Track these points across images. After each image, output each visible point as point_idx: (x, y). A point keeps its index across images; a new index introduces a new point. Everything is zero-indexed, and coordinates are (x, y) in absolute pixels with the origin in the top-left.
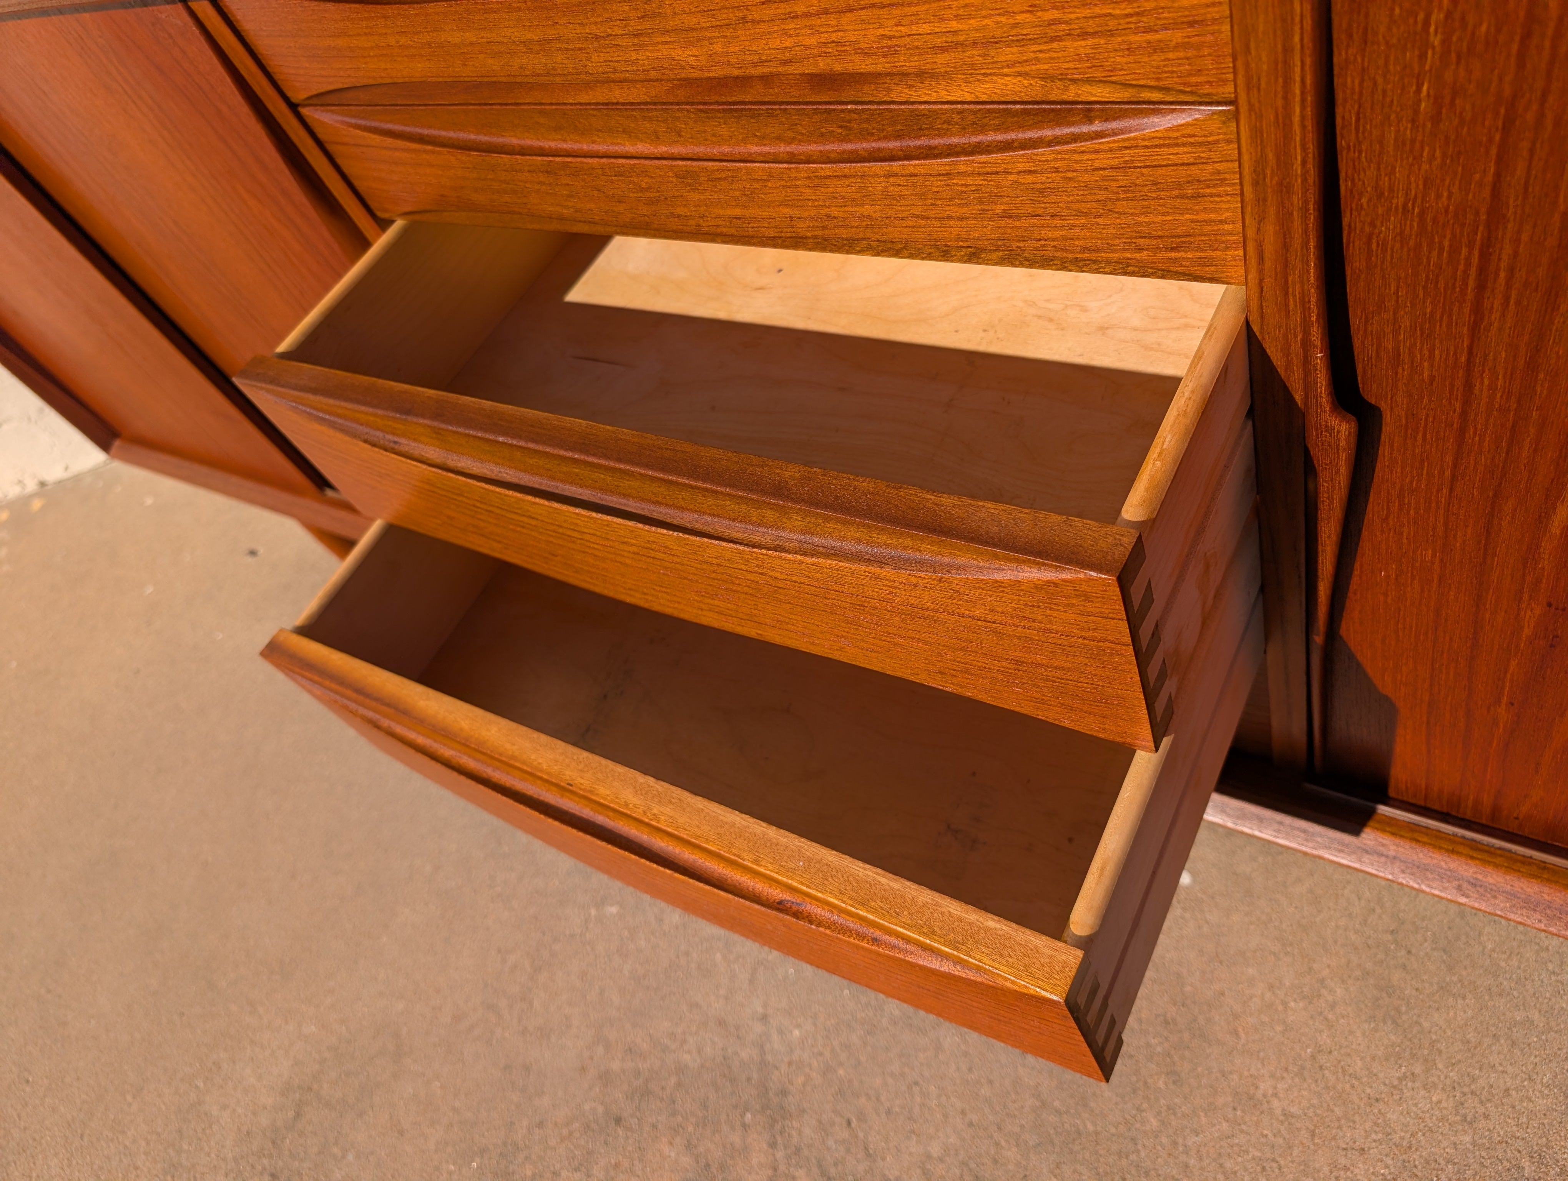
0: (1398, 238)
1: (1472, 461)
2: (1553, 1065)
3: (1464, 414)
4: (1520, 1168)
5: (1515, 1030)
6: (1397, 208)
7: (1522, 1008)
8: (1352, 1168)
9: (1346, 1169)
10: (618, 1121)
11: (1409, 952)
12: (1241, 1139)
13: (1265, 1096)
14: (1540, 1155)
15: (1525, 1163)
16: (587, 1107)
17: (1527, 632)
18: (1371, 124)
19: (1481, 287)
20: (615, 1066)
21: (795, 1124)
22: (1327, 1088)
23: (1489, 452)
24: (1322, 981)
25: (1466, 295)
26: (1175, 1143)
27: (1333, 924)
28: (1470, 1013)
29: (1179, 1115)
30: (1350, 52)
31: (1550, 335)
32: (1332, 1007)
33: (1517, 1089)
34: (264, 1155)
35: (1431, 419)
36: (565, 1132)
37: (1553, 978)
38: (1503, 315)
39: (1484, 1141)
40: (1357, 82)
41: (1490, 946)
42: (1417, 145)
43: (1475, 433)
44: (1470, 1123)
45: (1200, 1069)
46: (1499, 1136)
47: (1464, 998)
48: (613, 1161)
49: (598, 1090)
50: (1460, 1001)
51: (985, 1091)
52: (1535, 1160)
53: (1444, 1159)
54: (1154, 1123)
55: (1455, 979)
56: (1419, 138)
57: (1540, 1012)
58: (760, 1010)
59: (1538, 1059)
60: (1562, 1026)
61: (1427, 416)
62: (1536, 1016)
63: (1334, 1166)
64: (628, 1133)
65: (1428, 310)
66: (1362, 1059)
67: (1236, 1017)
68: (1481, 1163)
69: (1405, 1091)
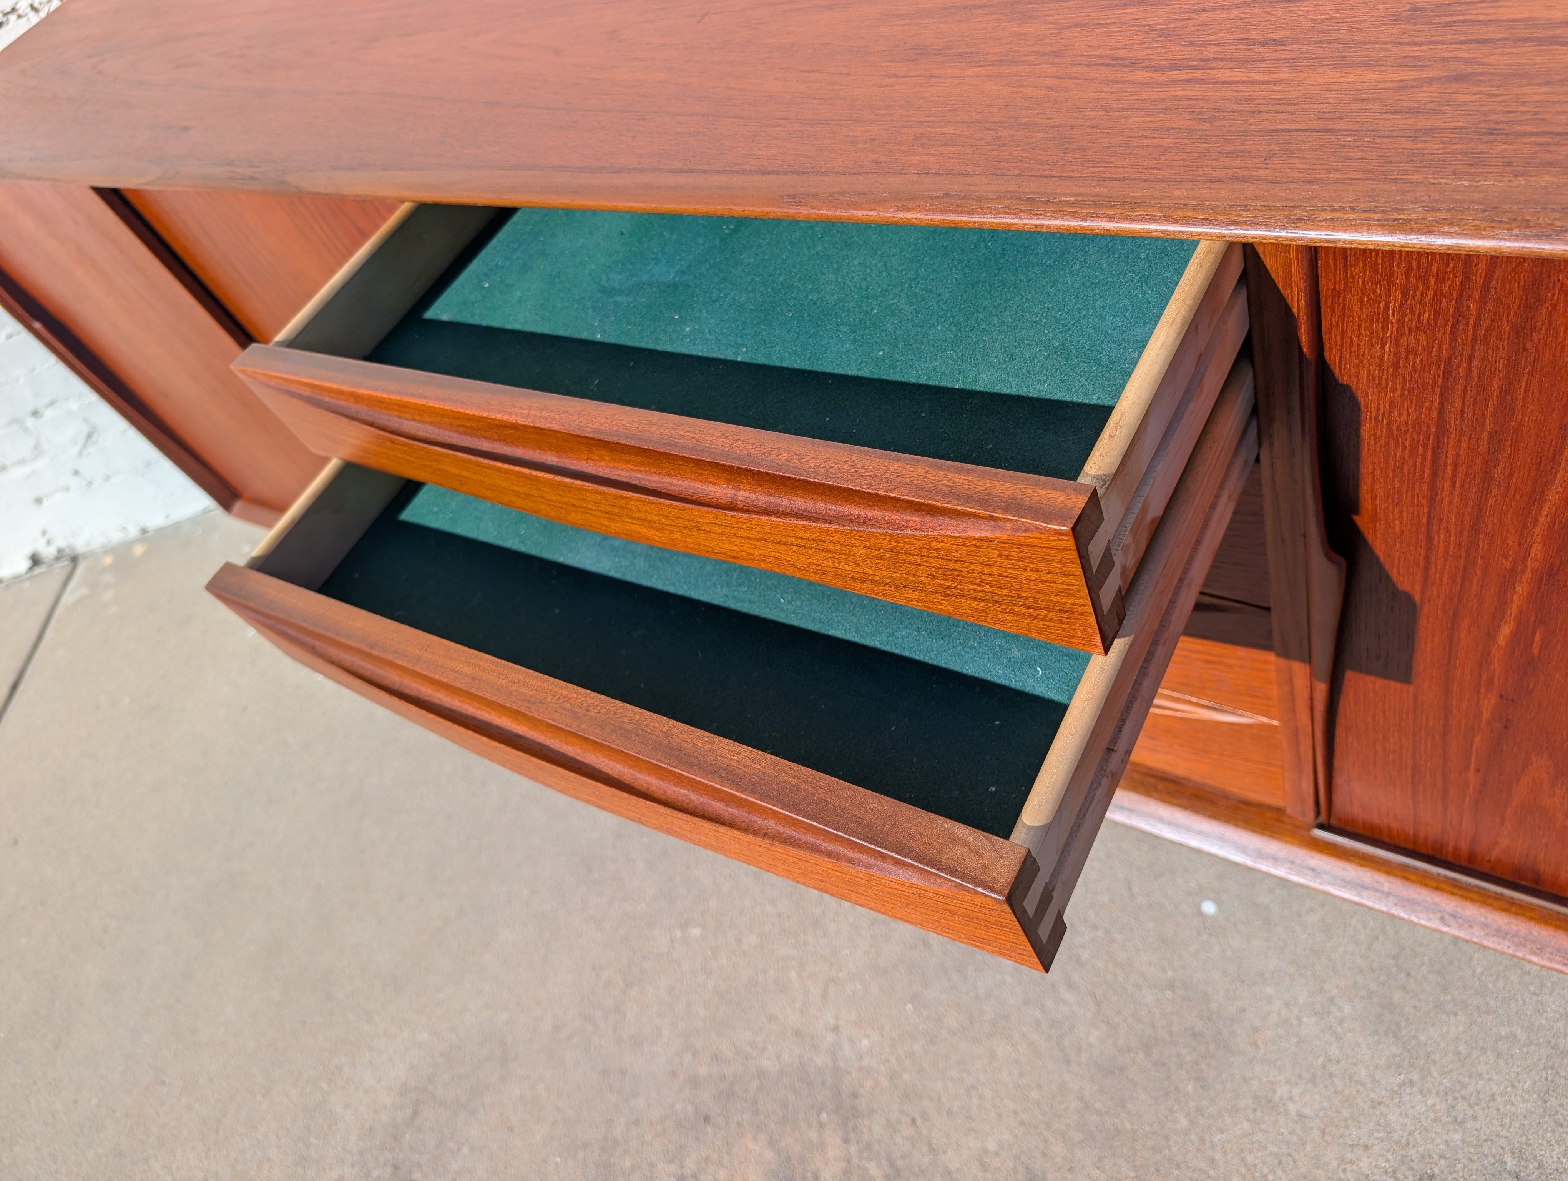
0: (1372, 438)
1: (1435, 591)
2: (1533, 1074)
3: (1427, 558)
4: (1503, 1163)
5: (1500, 1044)
6: (1370, 418)
7: (1506, 1024)
8: (1357, 1162)
9: (1352, 1163)
10: (707, 1119)
11: (1409, 974)
12: (1260, 1137)
13: (1282, 1099)
14: (1520, 1151)
15: (1508, 1158)
16: (678, 1107)
17: (1486, 716)
18: (1350, 365)
19: (1434, 474)
20: (703, 1070)
21: (866, 1122)
22: (1336, 1092)
23: (1447, 584)
24: (1332, 1000)
25: (1423, 478)
26: (1203, 1141)
27: (1342, 949)
28: (1461, 1028)
29: (1207, 1116)
30: (1333, 320)
31: (1487, 509)
32: (1341, 1022)
33: (1501, 1095)
34: (386, 1148)
35: (1402, 559)
36: (659, 1128)
37: (1534, 998)
38: (1451, 493)
39: (1472, 1139)
40: (1339, 338)
41: (1479, 970)
42: (1384, 381)
43: (1436, 571)
44: (1460, 1124)
45: (1224, 1076)
46: (1485, 1135)
47: (1456, 1015)
48: (703, 1154)
49: (688, 1092)
50: (1452, 1018)
51: (1034, 1094)
52: (1516, 1155)
53: (1438, 1154)
54: (1184, 1123)
55: (1449, 998)
56: (1385, 376)
57: (1522, 1027)
58: (832, 1022)
59: (1519, 1068)
60: (1541, 1040)
61: (1400, 557)
62: (1519, 1031)
63: (1342, 1160)
64: (717, 1130)
65: (1397, 486)
66: (1367, 1067)
67: (1256, 1030)
68: (1469, 1158)
69: (1404, 1096)
